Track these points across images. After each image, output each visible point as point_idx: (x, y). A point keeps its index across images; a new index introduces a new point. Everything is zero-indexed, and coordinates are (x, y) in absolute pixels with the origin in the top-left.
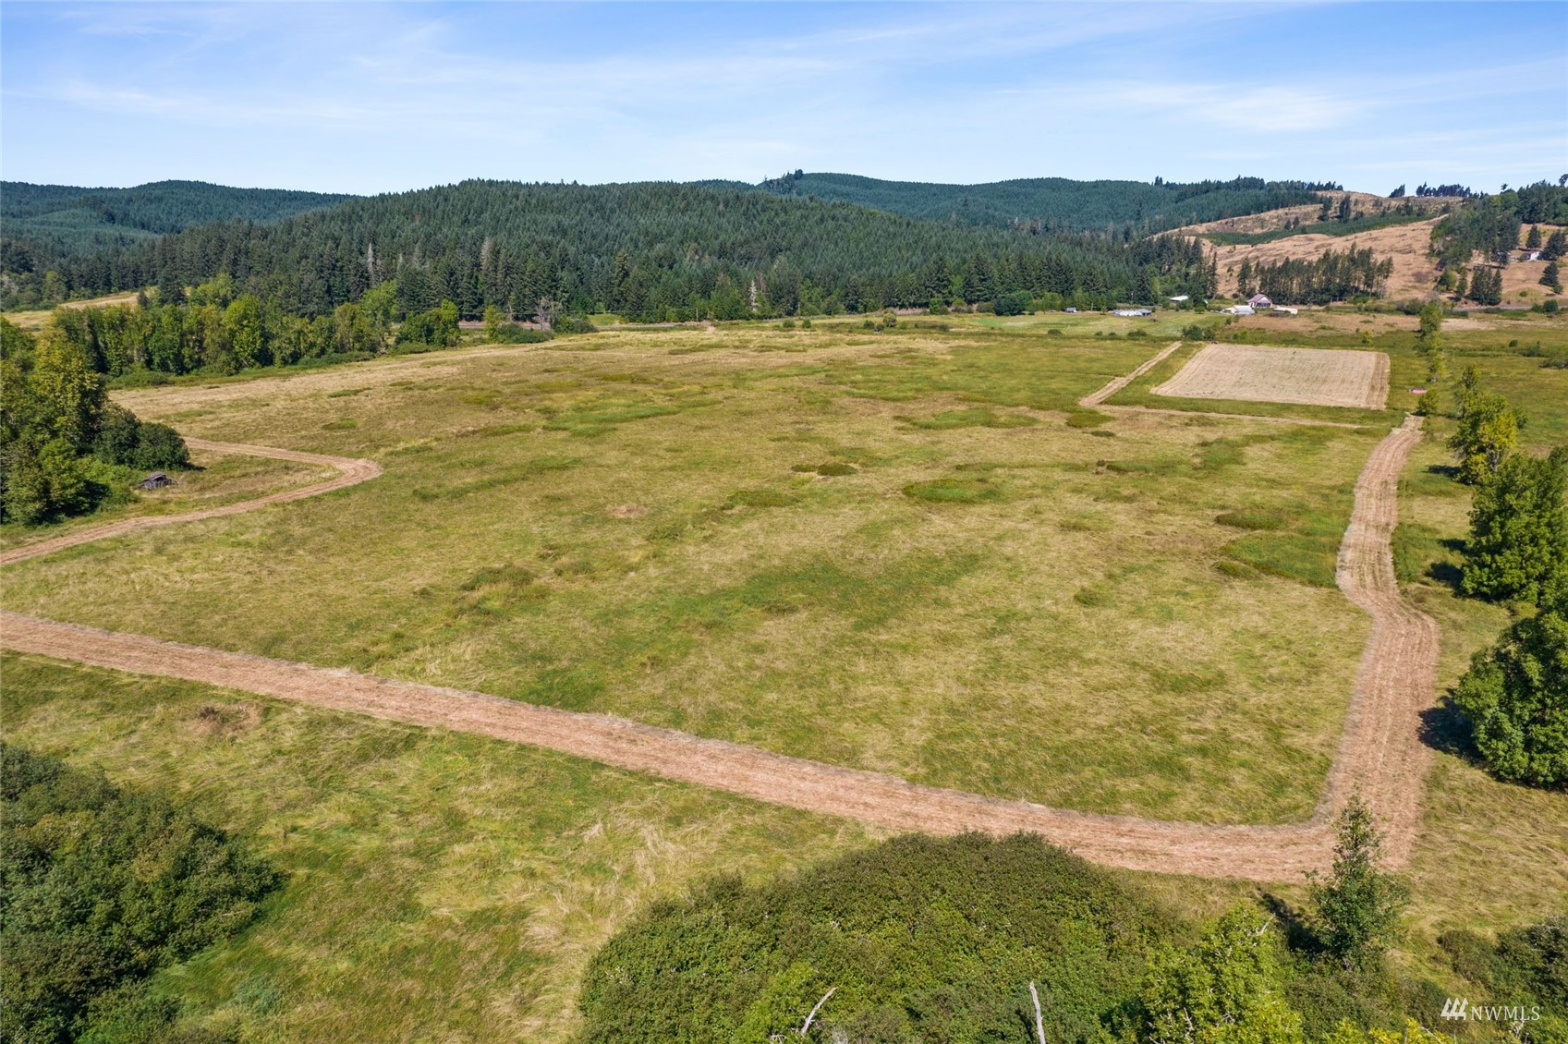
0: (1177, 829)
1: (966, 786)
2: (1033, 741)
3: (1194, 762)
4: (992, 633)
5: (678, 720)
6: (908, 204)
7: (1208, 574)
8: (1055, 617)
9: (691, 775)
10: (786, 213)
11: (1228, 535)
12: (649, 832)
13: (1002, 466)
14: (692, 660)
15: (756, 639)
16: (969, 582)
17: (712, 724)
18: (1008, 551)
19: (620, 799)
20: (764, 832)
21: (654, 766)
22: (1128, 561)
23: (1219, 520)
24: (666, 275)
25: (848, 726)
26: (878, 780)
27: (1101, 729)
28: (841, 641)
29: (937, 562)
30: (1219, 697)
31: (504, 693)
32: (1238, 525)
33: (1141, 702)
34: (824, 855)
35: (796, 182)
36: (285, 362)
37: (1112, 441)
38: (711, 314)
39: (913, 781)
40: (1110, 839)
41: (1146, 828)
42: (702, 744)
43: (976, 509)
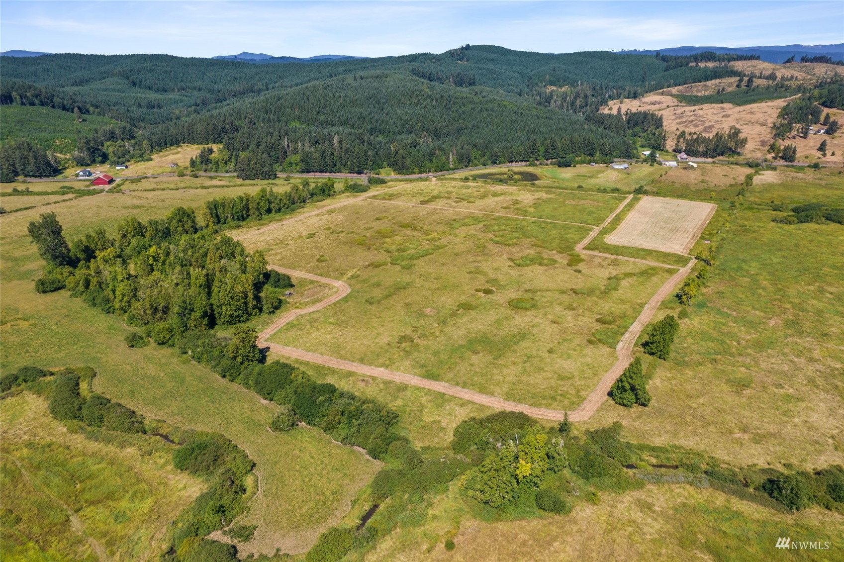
0: (550, 411)
1: (514, 401)
2: (529, 392)
3: (558, 397)
4: (525, 362)
5: (458, 384)
6: (524, 66)
7: (585, 342)
8: (541, 357)
9: (462, 397)
10: (464, 106)
11: (598, 326)
12: (457, 408)
13: (540, 291)
14: (458, 368)
15: (471, 362)
16: (523, 344)
17: (465, 385)
18: (534, 332)
19: (450, 401)
20: (477, 408)
21: (455, 395)
22: (565, 337)
23: (597, 320)
24: (413, 151)
25: (492, 386)
26: (497, 399)
27: (543, 389)
28: (491, 363)
29: (514, 336)
30: (570, 382)
31: (419, 376)
32: (601, 322)
33: (553, 383)
34: (488, 414)
35: (467, 52)
36: (276, 212)
37: (579, 276)
38: (433, 169)
39: (504, 399)
40: (538, 412)
41: (545, 410)
42: (463, 390)
43: (529, 313)
